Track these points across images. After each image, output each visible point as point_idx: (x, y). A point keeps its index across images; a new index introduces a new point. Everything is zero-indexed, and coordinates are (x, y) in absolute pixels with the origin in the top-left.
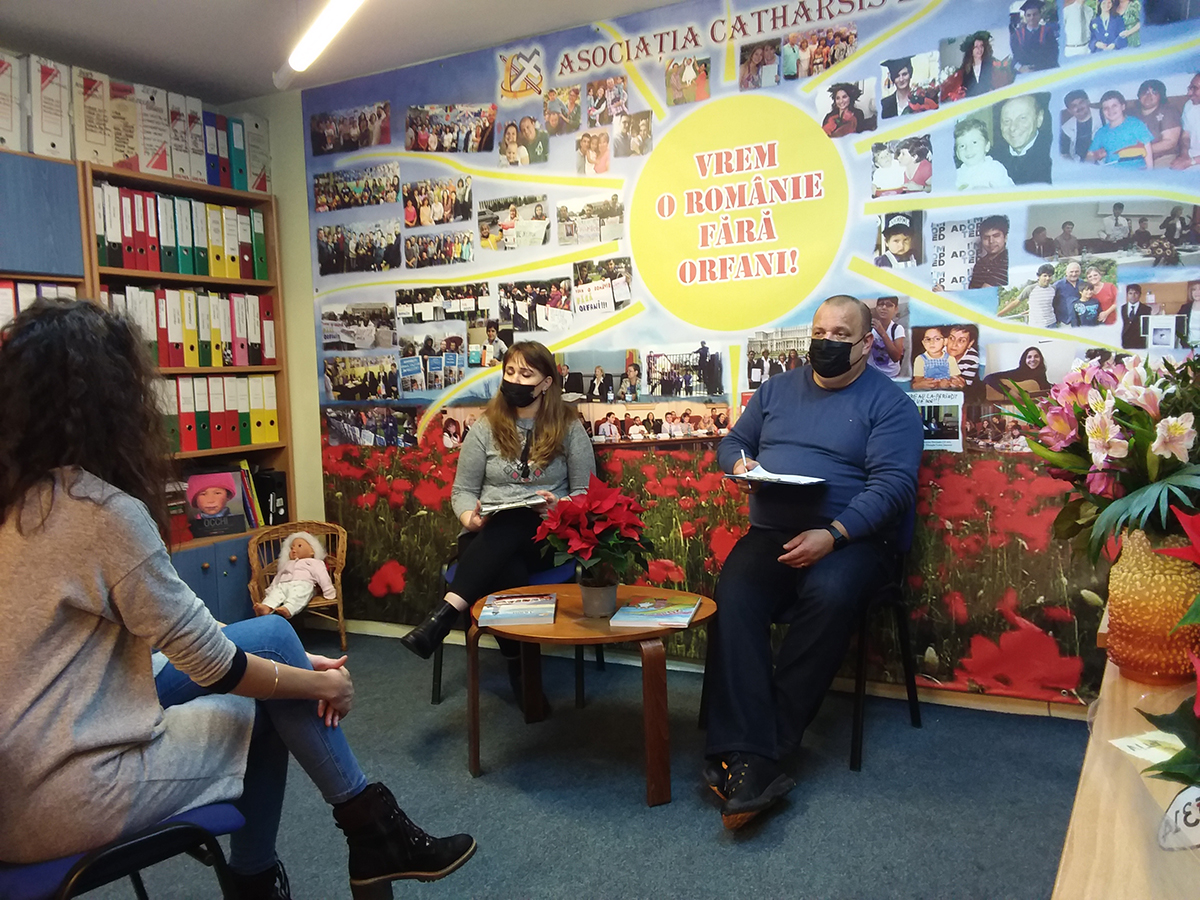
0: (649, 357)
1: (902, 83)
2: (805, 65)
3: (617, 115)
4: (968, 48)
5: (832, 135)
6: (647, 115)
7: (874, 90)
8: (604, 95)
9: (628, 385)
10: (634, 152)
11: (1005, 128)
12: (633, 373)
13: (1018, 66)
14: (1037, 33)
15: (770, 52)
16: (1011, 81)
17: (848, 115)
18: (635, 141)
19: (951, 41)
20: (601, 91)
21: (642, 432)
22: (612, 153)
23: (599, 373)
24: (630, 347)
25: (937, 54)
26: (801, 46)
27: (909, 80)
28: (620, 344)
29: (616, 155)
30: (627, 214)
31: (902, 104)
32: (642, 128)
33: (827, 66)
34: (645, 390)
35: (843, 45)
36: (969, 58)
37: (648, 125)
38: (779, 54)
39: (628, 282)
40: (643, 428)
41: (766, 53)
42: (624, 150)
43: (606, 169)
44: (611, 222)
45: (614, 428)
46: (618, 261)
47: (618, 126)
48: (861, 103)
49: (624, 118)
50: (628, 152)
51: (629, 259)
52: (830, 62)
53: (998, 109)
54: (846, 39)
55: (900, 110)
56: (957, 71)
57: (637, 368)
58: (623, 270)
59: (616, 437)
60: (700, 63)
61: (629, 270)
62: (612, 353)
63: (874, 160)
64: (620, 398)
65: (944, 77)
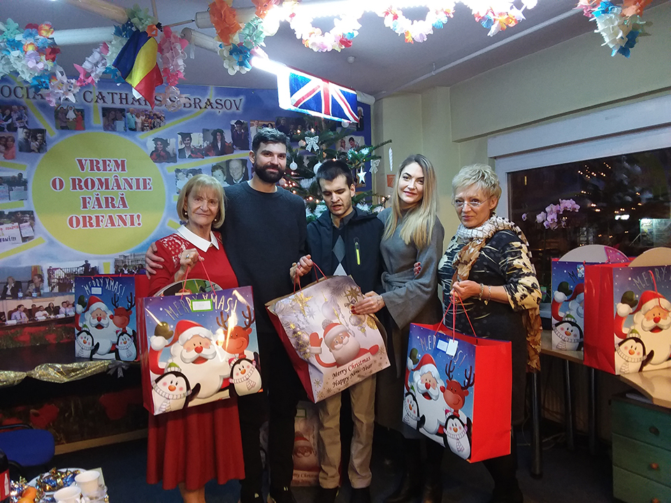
0: (49, 270)
1: (187, 144)
2: (139, 125)
3: (20, 127)
4: (214, 134)
5: (155, 161)
6: (43, 131)
7: (175, 144)
8: (10, 114)
9: (34, 287)
10: (33, 151)
11: (231, 171)
12: (37, 280)
13: (234, 147)
14: (241, 135)
15: (119, 115)
16: (232, 153)
17: (162, 153)
18: (34, 145)
19: (208, 130)
20: (8, 112)
21: (45, 315)
22: (17, 149)
23: (10, 280)
24: (35, 264)
25: (202, 134)
26: (136, 116)
27: (190, 143)
28: (27, 263)
29: (21, 150)
30: (30, 186)
31: (188, 154)
32: (39, 138)
33: (151, 129)
34: (47, 289)
35: (159, 120)
36: (215, 139)
37: (43, 138)
38: (125, 117)
39: (32, 225)
40: (46, 312)
41: (117, 115)
42: (25, 148)
43: (13, 158)
44: (18, 189)
45: (24, 315)
46: (24, 213)
47: (21, 134)
48: (169, 149)
49: (25, 130)
50: (29, 150)
51: (32, 212)
52: (153, 127)
53: (228, 162)
54: (159, 118)
55: (187, 156)
56: (211, 143)
57: (41, 277)
58: (28, 218)
59: (25, 319)
60: (78, 110)
61: (33, 219)
62: (22, 268)
63: (176, 176)
64: (28, 296)
65: (205, 145)
